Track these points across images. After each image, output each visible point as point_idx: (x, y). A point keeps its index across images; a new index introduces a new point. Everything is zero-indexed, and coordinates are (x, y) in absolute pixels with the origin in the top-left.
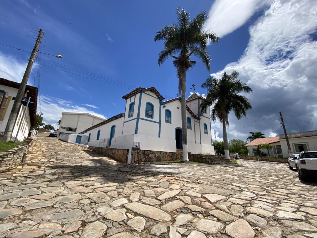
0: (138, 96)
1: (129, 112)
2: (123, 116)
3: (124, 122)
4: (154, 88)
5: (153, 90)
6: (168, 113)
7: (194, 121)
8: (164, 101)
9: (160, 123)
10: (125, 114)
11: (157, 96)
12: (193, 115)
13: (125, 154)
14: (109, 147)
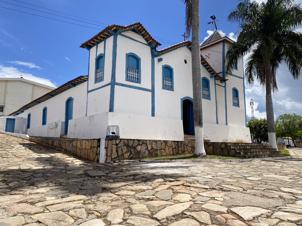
0: (110, 41)
1: (96, 73)
3: (88, 92)
4: (139, 24)
5: (138, 29)
6: (168, 71)
7: (215, 84)
8: (159, 49)
9: (153, 91)
10: (88, 76)
11: (147, 40)
12: (212, 74)
13: (94, 147)
14: (64, 136)
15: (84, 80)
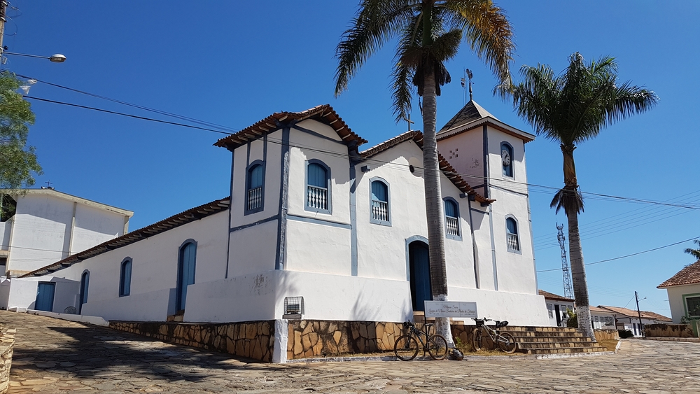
0: (277, 135)
1: (248, 195)
2: (223, 209)
3: (231, 230)
4: (328, 108)
5: (326, 116)
6: (380, 189)
7: (470, 209)
8: (362, 149)
9: (352, 227)
10: (230, 198)
11: (340, 134)
12: (463, 191)
13: (263, 335)
14: (178, 319)
15: (222, 207)
